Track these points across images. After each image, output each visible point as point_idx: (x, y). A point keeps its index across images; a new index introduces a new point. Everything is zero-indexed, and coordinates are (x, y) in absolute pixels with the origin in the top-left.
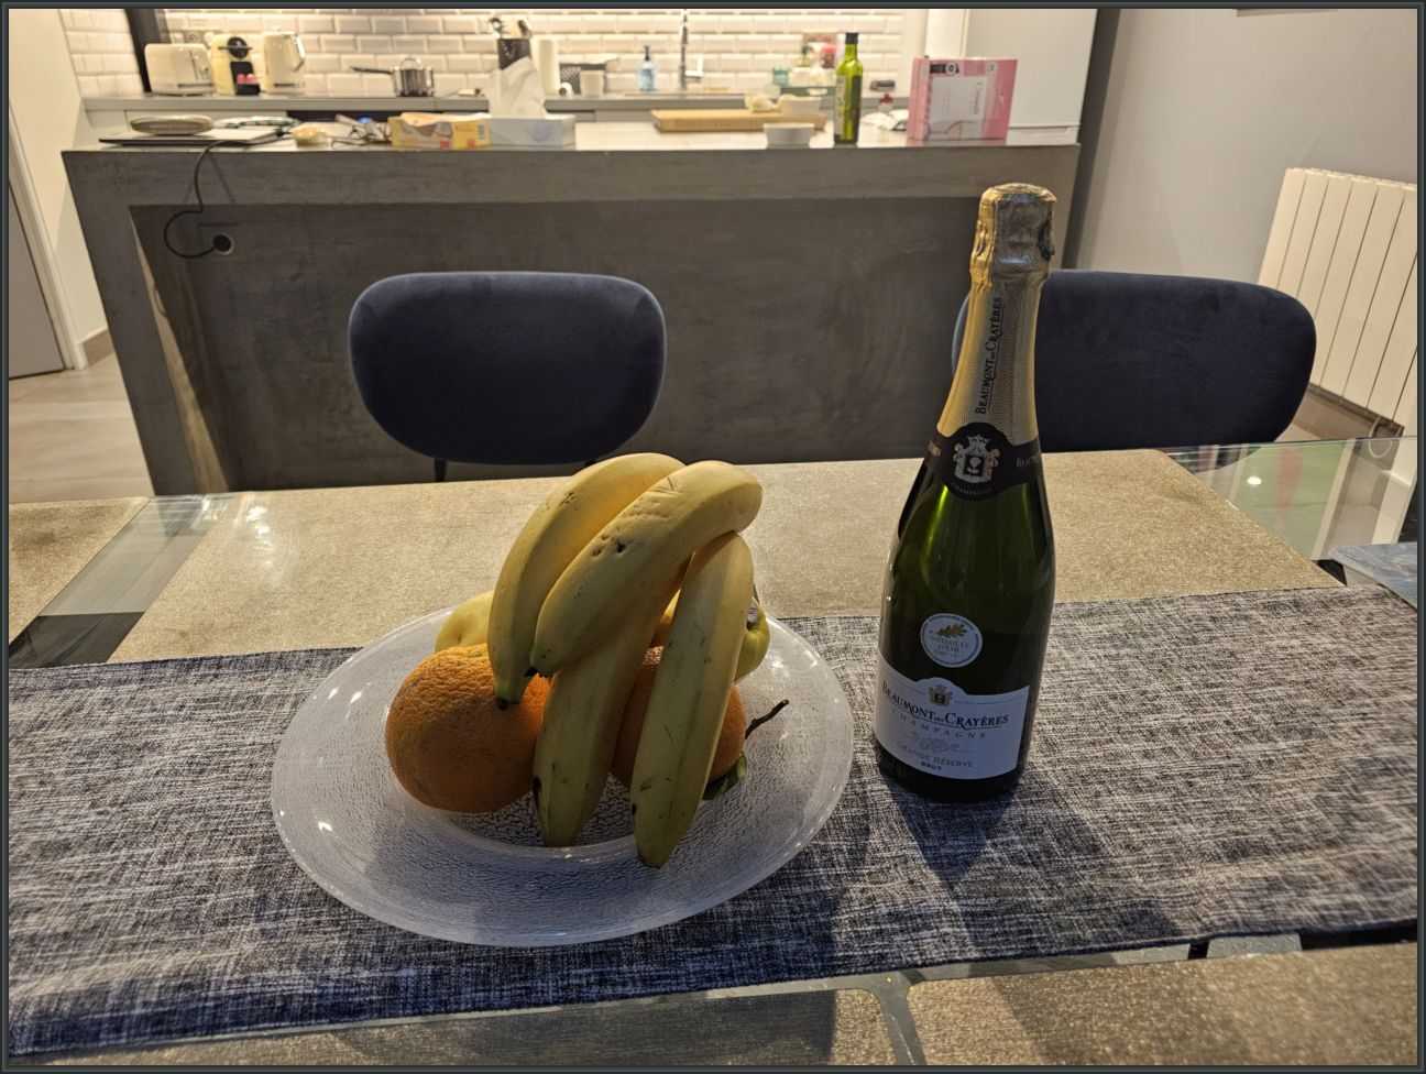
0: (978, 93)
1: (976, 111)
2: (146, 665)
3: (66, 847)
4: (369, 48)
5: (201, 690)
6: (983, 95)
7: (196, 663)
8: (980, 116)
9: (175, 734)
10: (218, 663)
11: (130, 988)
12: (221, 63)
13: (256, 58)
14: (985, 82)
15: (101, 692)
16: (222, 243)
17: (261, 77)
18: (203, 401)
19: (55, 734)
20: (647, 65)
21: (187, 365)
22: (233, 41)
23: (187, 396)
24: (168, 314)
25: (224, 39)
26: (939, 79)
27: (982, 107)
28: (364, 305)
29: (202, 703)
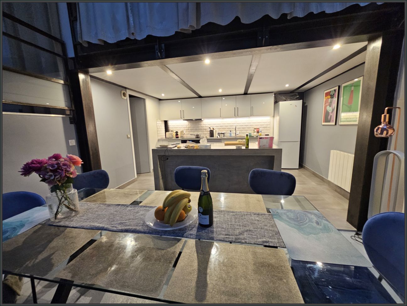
0: (267, 141)
1: (267, 143)
2: (141, 206)
3: (130, 219)
4: (193, 132)
5: (145, 209)
6: (268, 141)
7: (145, 206)
8: (268, 144)
9: (141, 212)
10: (147, 206)
11: (131, 229)
12: (174, 134)
13: (179, 133)
14: (268, 140)
15: (137, 208)
16: (168, 159)
17: (179, 136)
18: (162, 178)
19: (132, 211)
20: (230, 133)
21: (161, 174)
22: (176, 132)
23: (161, 177)
24: (160, 167)
25: (175, 131)
26: (261, 140)
27: (268, 143)
28: (176, 169)
29: (144, 210)
